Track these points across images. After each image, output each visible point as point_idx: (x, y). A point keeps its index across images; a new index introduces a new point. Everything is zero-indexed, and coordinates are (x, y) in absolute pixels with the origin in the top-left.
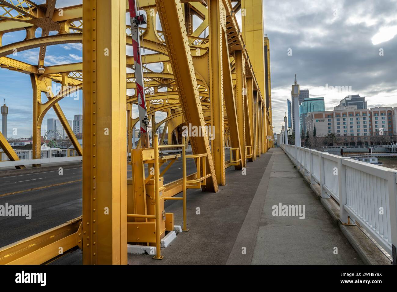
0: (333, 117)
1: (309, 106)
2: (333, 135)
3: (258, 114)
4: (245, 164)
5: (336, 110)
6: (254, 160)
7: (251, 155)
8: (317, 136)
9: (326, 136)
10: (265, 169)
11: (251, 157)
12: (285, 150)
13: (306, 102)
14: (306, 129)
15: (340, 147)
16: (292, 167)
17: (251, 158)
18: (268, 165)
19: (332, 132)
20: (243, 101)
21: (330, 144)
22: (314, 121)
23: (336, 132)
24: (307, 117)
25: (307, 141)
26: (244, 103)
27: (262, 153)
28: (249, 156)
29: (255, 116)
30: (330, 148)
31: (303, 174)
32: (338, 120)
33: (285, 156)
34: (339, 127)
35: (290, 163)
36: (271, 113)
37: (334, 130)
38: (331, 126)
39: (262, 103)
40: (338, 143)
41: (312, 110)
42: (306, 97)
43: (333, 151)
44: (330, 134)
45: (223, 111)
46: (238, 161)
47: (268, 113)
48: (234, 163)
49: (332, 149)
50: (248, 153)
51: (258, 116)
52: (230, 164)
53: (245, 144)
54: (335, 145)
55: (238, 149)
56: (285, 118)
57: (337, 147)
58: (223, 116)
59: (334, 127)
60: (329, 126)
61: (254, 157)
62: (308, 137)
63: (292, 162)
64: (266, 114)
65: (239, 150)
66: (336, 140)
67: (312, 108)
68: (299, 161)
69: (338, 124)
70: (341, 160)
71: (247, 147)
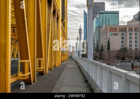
0: (126, 31)
1: (104, 19)
2: (125, 49)
3: (52, 24)
4: (35, 78)
5: (129, 24)
6: (46, 74)
7: (42, 68)
8: (111, 50)
9: (119, 50)
10: (56, 83)
11: (42, 70)
12: (79, 63)
13: (101, 15)
14: (101, 43)
15: (131, 62)
16: (83, 81)
17: (43, 72)
18: (59, 79)
19: (125, 46)
20: (35, 9)
21: (123, 57)
22: (109, 34)
23: (128, 46)
24: (102, 30)
25: (101, 54)
26: (36, 11)
27: (55, 67)
28: (40, 69)
29: (48, 26)
30: (123, 62)
31: (93, 88)
32: (131, 34)
33: (78, 70)
34: (131, 42)
35: (82, 77)
36: (67, 24)
37: (126, 45)
38: (124, 40)
39: (57, 13)
40: (130, 57)
41: (107, 24)
42: (102, 10)
43: (125, 65)
44: (122, 48)
45: (11, 18)
46: (27, 74)
47: (64, 24)
48: (23, 76)
49: (123, 64)
50: (40, 66)
51: (52, 26)
52: (17, 77)
53: (36, 56)
54: (127, 59)
55: (27, 62)
56: (80, 30)
57: (128, 62)
58: (10, 24)
59: (126, 41)
60: (123, 40)
61: (46, 70)
62: (102, 50)
63: (84, 75)
64: (60, 24)
65: (29, 63)
66: (128, 54)
67: (107, 20)
68: (90, 75)
69: (131, 38)
70: (126, 74)
71: (38, 59)
